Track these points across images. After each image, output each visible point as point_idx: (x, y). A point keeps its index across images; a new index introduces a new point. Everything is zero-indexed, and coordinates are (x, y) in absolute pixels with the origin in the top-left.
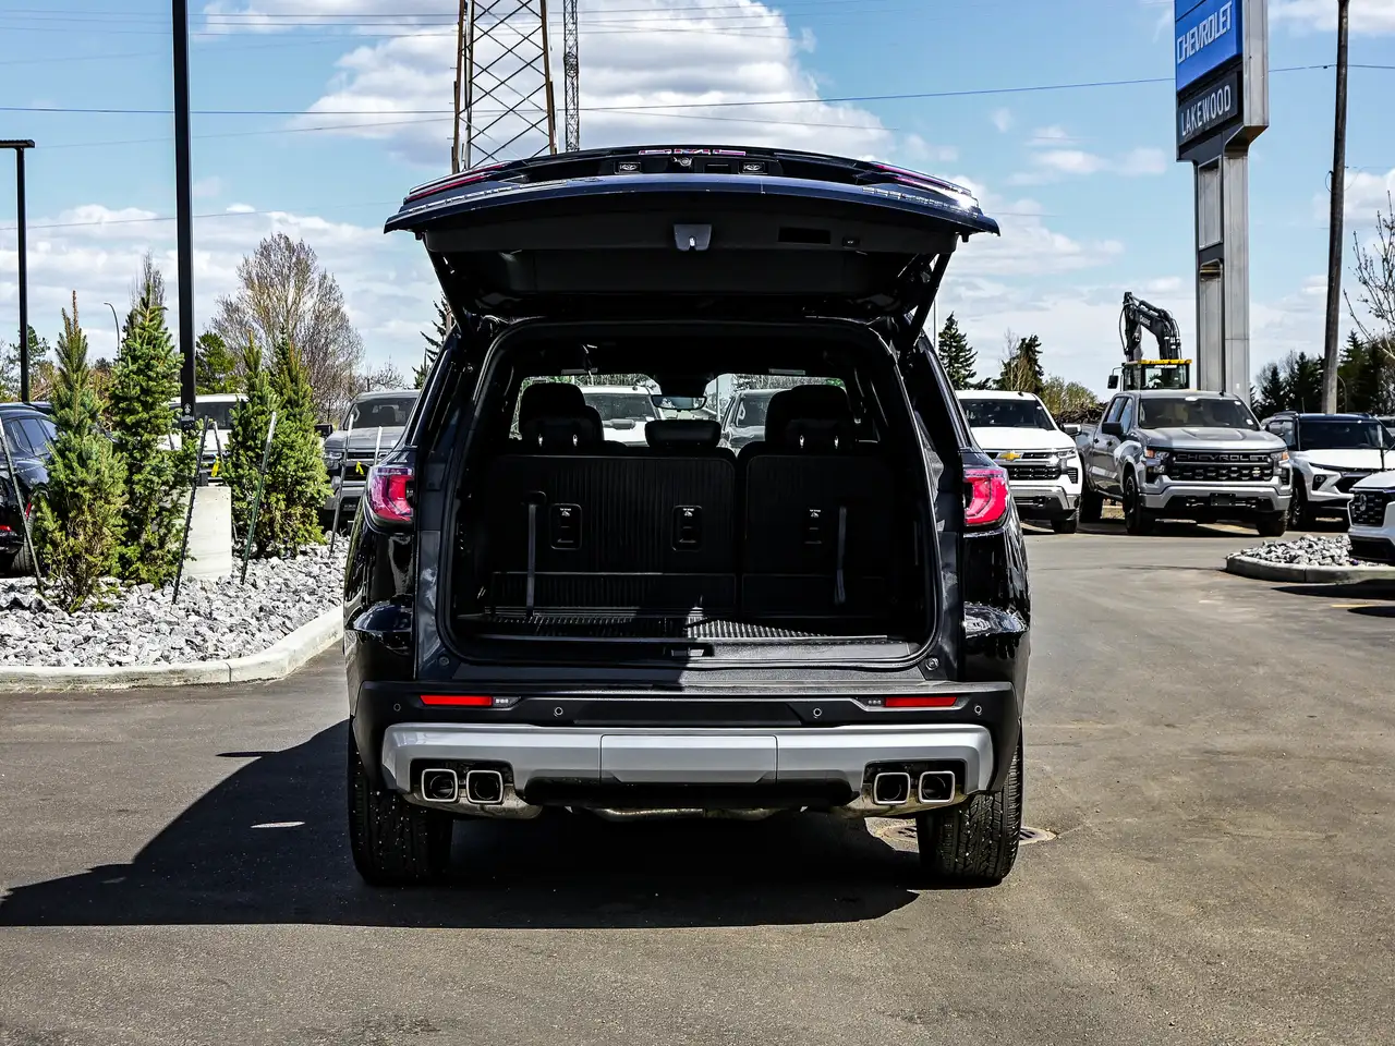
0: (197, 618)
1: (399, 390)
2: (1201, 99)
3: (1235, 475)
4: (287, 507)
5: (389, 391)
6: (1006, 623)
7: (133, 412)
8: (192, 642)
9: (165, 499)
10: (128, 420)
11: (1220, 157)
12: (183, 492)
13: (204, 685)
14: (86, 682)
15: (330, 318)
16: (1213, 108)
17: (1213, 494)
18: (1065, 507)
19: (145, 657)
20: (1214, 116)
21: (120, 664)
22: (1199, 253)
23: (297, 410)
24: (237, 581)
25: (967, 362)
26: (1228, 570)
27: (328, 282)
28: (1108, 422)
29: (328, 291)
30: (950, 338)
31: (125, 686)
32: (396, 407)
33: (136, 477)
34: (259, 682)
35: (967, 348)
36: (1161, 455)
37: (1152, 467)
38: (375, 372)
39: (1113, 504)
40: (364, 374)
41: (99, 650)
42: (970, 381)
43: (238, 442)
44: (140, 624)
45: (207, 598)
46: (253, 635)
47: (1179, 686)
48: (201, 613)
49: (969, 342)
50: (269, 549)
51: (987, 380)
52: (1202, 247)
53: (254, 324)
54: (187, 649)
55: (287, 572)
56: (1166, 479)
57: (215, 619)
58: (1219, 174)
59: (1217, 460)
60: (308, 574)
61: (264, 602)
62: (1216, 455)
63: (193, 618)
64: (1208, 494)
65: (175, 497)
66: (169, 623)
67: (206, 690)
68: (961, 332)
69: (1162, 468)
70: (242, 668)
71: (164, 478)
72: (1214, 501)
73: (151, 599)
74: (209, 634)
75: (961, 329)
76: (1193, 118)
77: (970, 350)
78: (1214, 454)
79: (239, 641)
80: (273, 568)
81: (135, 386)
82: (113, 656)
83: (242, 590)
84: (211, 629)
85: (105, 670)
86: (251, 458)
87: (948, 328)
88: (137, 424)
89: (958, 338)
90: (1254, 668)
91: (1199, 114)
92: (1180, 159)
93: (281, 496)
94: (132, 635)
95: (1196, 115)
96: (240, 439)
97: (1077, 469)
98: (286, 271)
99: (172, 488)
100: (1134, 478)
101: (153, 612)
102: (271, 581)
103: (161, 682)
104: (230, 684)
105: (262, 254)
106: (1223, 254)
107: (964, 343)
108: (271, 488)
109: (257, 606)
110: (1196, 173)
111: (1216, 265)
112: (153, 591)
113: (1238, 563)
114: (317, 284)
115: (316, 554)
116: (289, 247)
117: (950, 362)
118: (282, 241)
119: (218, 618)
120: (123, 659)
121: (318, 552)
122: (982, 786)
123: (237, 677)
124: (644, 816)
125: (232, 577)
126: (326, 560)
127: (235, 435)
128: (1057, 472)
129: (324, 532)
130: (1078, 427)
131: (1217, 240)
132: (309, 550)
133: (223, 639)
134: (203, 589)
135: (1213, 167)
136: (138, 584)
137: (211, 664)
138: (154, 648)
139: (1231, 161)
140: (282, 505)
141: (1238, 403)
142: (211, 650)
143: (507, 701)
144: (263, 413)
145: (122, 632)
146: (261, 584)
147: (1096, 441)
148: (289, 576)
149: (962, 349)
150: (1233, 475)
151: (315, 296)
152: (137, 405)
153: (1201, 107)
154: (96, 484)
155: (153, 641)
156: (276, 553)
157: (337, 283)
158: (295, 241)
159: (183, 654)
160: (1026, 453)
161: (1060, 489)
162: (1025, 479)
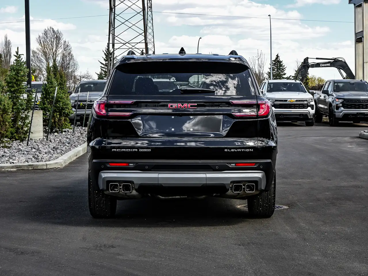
0: (35, 150)
1: (91, 80)
3: (365, 107)
4: (60, 117)
5: (88, 80)
6: (269, 143)
7: (13, 87)
8: (35, 157)
9: (23, 114)
10: (12, 90)
11: (362, 2)
12: (29, 112)
13: (39, 169)
14: (3, 168)
15: (68, 56)
17: (357, 113)
18: (310, 117)
19: (21, 161)
21: (13, 163)
22: (356, 34)
23: (62, 86)
24: (45, 140)
25: (283, 70)
26: (359, 137)
27: (67, 43)
28: (324, 90)
29: (66, 47)
30: (277, 62)
31: (15, 170)
32: (92, 86)
33: (14, 107)
34: (55, 168)
35: (283, 65)
36: (341, 101)
37: (338, 104)
38: (82, 74)
39: (326, 117)
40: (79, 75)
41: (7, 159)
42: (284, 76)
43: (44, 97)
44: (18, 152)
45: (37, 144)
46: (53, 155)
47: (335, 170)
48: (36, 148)
49: (284, 63)
50: (54, 131)
51: (290, 76)
53: (42, 58)
54: (33, 159)
55: (60, 137)
56: (342, 109)
57: (40, 150)
58: (362, 8)
59: (359, 102)
60: (67, 138)
61: (54, 146)
62: (359, 100)
63: (34, 150)
64: (356, 113)
65: (26, 113)
66: (27, 151)
67: (40, 170)
68: (281, 60)
69: (341, 105)
70: (50, 164)
71: (23, 107)
72: (358, 115)
73: (20, 145)
74: (39, 154)
75: (281, 59)
77: (284, 66)
78: (358, 100)
79: (48, 157)
80: (56, 136)
81: (14, 79)
82: (11, 161)
83: (47, 142)
84: (40, 153)
85: (8, 165)
86: (48, 102)
87: (277, 58)
88: (15, 91)
89: (280, 62)
90: (359, 165)
92: (350, 3)
93: (58, 113)
94: (16, 154)
96: (44, 95)
97: (313, 105)
98: (53, 40)
99: (25, 110)
100: (332, 108)
101: (21, 148)
102: (56, 140)
103: (26, 168)
104: (47, 169)
105: (45, 34)
106: (363, 35)
107: (281, 64)
108: (55, 111)
109: (53, 147)
110: (355, 8)
111: (361, 38)
112: (20, 142)
113: (362, 135)
114: (63, 44)
115: (69, 132)
116: (54, 31)
117: (277, 70)
118: (51, 29)
119: (41, 150)
120: (14, 162)
121: (70, 131)
122: (263, 188)
123: (49, 167)
124: (170, 198)
125: (43, 139)
126: (72, 134)
127: (43, 94)
128: (306, 106)
129: (71, 125)
130: (314, 91)
131: (361, 30)
132: (66, 131)
133: (44, 156)
134: (35, 142)
135: (360, 6)
136: (15, 140)
137: (40, 163)
138: (23, 159)
139: (366, 4)
140: (58, 116)
141: (366, 84)
142: (40, 159)
143: (133, 164)
144: (52, 87)
145: (13, 154)
146: (53, 141)
147: (321, 96)
148: (61, 138)
149: (281, 65)
150: (364, 107)
151: (62, 48)
152: (15, 85)
154: (4, 109)
155: (23, 156)
156: (56, 132)
157: (69, 44)
158: (56, 29)
159: (32, 160)
160: (297, 100)
161: (308, 112)
162: (296, 108)
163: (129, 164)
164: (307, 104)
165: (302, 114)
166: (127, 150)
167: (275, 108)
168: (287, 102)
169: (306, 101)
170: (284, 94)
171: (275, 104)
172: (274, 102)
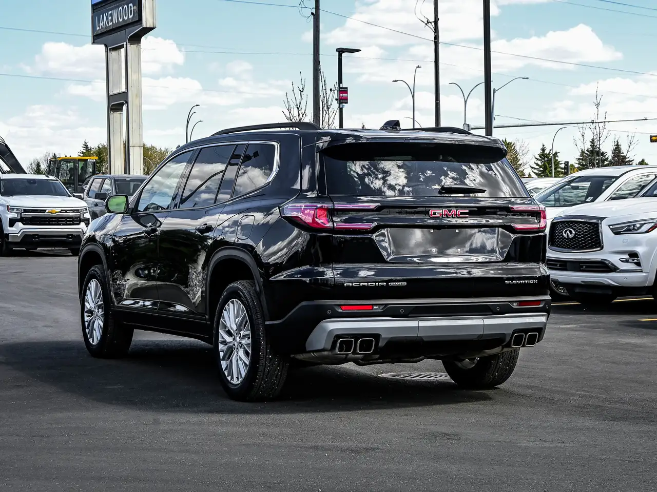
2: (111, 10)
11: (125, 43)
16: (118, 15)
20: (121, 20)
22: (109, 97)
52: (111, 93)
58: (124, 52)
76: (105, 20)
91: (110, 18)
92: (94, 42)
95: (107, 19)
97: (89, 219)
106: (127, 98)
110: (107, 52)
128: (76, 221)
131: (124, 89)
135: (120, 48)
139: (132, 46)
143: (378, 307)
153: (111, 15)
160: (62, 210)
161: (81, 230)
162: (60, 225)
163: (373, 307)
164: (79, 217)
165: (72, 235)
166: (369, 284)
167: (24, 224)
168: (44, 212)
169: (77, 211)
170: (37, 199)
171: (23, 216)
172: (21, 213)
